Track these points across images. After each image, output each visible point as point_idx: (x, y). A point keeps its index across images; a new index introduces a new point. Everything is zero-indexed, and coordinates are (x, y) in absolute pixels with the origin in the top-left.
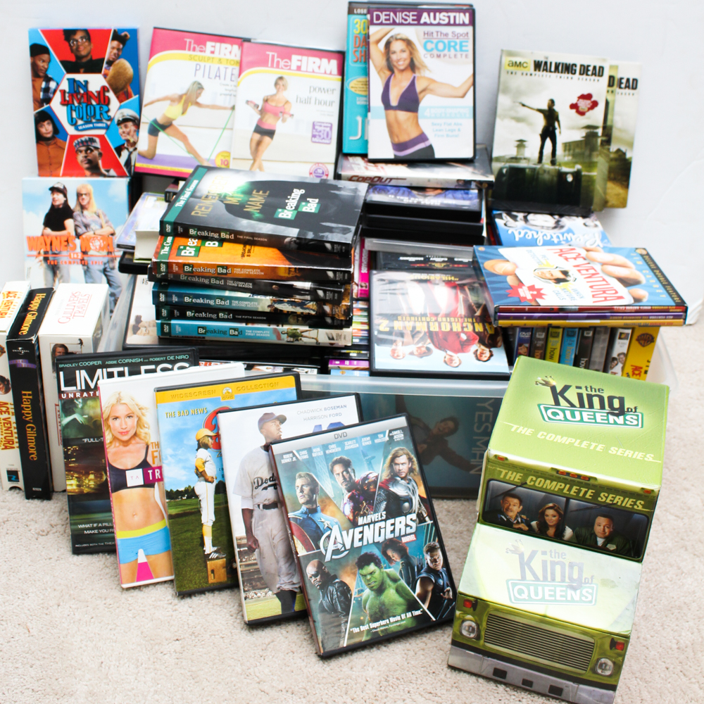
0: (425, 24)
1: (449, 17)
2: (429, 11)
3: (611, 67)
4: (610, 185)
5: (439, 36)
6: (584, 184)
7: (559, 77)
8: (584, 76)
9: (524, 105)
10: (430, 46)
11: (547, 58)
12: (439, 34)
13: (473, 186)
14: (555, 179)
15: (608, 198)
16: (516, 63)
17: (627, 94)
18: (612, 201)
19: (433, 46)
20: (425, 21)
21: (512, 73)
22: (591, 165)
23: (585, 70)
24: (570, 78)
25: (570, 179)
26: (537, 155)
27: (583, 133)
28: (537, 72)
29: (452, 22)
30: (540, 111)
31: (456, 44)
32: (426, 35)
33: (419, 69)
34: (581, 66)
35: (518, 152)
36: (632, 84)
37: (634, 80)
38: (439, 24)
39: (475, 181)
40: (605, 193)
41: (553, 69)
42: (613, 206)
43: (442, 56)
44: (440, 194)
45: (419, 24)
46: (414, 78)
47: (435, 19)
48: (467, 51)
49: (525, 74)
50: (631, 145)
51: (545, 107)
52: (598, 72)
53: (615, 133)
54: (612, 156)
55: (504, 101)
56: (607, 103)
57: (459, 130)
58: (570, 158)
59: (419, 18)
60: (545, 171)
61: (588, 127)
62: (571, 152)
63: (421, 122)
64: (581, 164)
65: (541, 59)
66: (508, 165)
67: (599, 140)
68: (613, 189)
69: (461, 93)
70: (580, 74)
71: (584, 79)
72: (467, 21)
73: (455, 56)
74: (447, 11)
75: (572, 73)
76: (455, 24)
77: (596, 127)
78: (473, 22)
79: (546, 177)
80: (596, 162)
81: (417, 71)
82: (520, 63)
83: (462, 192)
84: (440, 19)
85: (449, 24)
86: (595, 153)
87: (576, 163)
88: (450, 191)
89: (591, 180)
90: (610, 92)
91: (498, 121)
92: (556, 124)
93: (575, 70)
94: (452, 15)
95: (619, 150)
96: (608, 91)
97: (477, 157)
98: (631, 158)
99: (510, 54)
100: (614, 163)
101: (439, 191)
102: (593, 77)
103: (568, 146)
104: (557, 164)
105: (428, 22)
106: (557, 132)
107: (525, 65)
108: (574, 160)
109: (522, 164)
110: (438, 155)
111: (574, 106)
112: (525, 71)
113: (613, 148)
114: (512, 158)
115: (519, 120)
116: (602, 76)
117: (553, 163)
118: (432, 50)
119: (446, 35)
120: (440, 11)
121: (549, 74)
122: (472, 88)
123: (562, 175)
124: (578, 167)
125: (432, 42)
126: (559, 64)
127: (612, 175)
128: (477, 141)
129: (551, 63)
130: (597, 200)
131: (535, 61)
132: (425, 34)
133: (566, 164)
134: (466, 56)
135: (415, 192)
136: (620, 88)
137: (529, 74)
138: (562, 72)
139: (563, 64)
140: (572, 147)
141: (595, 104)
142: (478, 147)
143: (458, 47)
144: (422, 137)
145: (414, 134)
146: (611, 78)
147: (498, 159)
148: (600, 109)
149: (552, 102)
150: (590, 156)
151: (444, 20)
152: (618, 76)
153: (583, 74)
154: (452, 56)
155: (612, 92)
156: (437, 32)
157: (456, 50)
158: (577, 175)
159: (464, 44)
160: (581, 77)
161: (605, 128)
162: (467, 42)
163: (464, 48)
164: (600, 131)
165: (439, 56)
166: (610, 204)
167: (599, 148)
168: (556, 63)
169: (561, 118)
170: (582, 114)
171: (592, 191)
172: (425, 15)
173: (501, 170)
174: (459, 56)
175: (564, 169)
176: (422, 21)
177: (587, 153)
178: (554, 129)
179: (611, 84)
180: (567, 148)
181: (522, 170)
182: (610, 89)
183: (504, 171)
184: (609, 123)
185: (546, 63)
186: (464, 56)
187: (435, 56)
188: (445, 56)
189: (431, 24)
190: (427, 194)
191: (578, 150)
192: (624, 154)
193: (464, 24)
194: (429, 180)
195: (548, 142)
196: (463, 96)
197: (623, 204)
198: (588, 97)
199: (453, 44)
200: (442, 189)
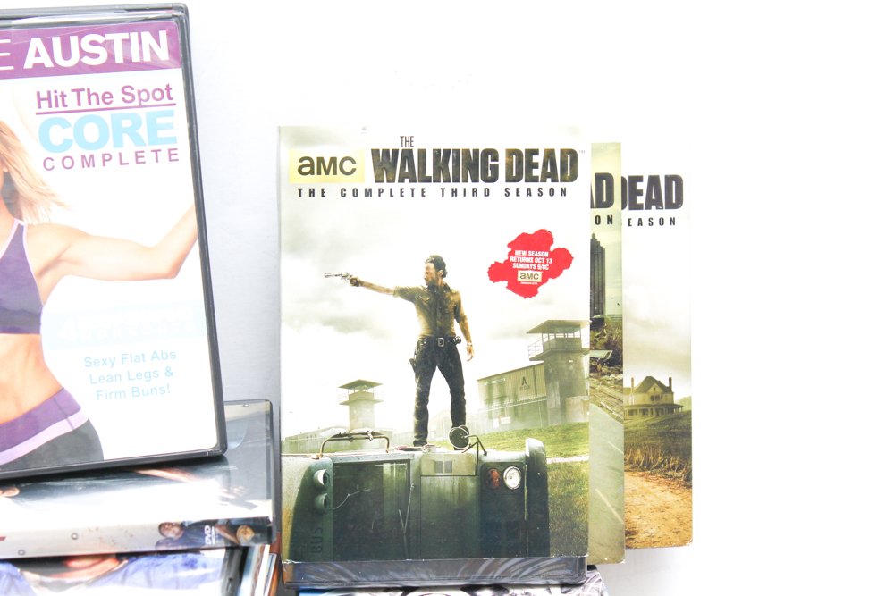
0: (39, 70)
1: (109, 45)
2: (45, 32)
3: (597, 150)
4: (634, 482)
5: (85, 105)
6: (553, 491)
7: (448, 192)
8: (523, 185)
9: (356, 283)
10: (58, 134)
11: (409, 141)
12: (84, 95)
13: (210, 536)
14: (471, 484)
15: (634, 519)
16: (321, 160)
17: (656, 222)
18: (647, 527)
19: (69, 133)
20: (38, 60)
21: (312, 193)
22: (569, 435)
23: (523, 165)
24: (481, 192)
25: (513, 479)
26: (410, 422)
27: (538, 344)
28: (386, 186)
29: (119, 59)
30: (406, 294)
31: (137, 124)
32: (45, 104)
33: (31, 204)
34: (511, 153)
35: (352, 417)
36: (667, 192)
37: (669, 179)
38: (80, 69)
39: (213, 523)
40: (623, 508)
41: (429, 172)
42: (652, 543)
43: (98, 160)
44: (110, 573)
45: (20, 72)
46: (20, 228)
47: (66, 54)
48: (174, 140)
49: (349, 192)
50: (684, 364)
51: (420, 282)
52: (561, 166)
53: (631, 338)
54: (632, 400)
55: (299, 276)
56: (597, 252)
57: (169, 373)
58: (507, 420)
59: (19, 53)
60: (437, 466)
61: (549, 327)
62: (508, 402)
63: (49, 358)
64: (539, 433)
65: (394, 143)
66: (327, 459)
67: (585, 362)
68: (647, 494)
69: (165, 267)
70: (509, 179)
71: (523, 192)
72: (163, 54)
73: (138, 157)
74: (102, 28)
75: (487, 181)
76: (129, 66)
77: (574, 326)
78: (183, 56)
79: (444, 483)
80: (585, 426)
81: (25, 211)
82: (333, 160)
83: (180, 558)
84: (83, 53)
85: (110, 66)
86: (576, 400)
87: (525, 433)
88: (143, 561)
89: (574, 478)
90: (604, 220)
91: (286, 333)
92: (456, 328)
93: (495, 168)
94: (117, 38)
95: (650, 381)
96: (598, 220)
97: (232, 445)
98: (688, 400)
99: (300, 137)
100: (639, 421)
101: (110, 564)
102: (549, 183)
103: (496, 385)
104: (472, 441)
105: (49, 64)
106: (461, 348)
107: (348, 166)
108: (520, 426)
109: (370, 452)
110: (113, 451)
111: (499, 272)
112: (349, 183)
113: (633, 374)
114: (339, 437)
115: (345, 325)
116: (573, 178)
117: (459, 439)
118: (67, 144)
119: (107, 97)
120: (81, 29)
121: (418, 186)
122: (196, 248)
123: (487, 475)
124: (533, 444)
125: (65, 124)
126: (447, 152)
127: (639, 456)
128: (226, 398)
129: (422, 153)
130: (599, 532)
131: (375, 152)
132: (40, 100)
133: (498, 439)
134: (172, 155)
135: (31, 576)
136: (635, 206)
137: (361, 192)
138: (456, 180)
139: (457, 151)
140: (509, 391)
141: (562, 260)
142: (230, 413)
143: (143, 132)
144: (60, 404)
145: (33, 397)
146: (603, 179)
147: (298, 445)
148: (579, 273)
149: (439, 264)
150: (564, 408)
151: (96, 56)
152: (620, 171)
153: (517, 180)
154: (129, 157)
155: (610, 220)
156: (78, 91)
157: (137, 139)
158: (533, 469)
159: (160, 121)
160: (513, 186)
161: (597, 324)
162: (171, 114)
163: (161, 134)
164: (584, 336)
165: (88, 162)
166: (641, 536)
167: (588, 384)
168: (436, 153)
169: (466, 310)
170: (529, 291)
171: (583, 510)
172: (36, 43)
173: (310, 474)
174: (149, 157)
175: (494, 455)
176: (29, 63)
177: (555, 400)
178: (452, 342)
179: (602, 199)
180: (496, 393)
181: (372, 468)
182: (604, 213)
183: (320, 476)
184: (610, 310)
185: (408, 155)
186: (163, 155)
187: (78, 161)
188: (106, 158)
189: (58, 71)
190: (69, 578)
191: (526, 397)
192: (668, 390)
193: (154, 65)
194: (75, 537)
195: (439, 382)
196: (174, 271)
197: (682, 535)
198: (539, 240)
199: (126, 123)
200: (119, 557)
